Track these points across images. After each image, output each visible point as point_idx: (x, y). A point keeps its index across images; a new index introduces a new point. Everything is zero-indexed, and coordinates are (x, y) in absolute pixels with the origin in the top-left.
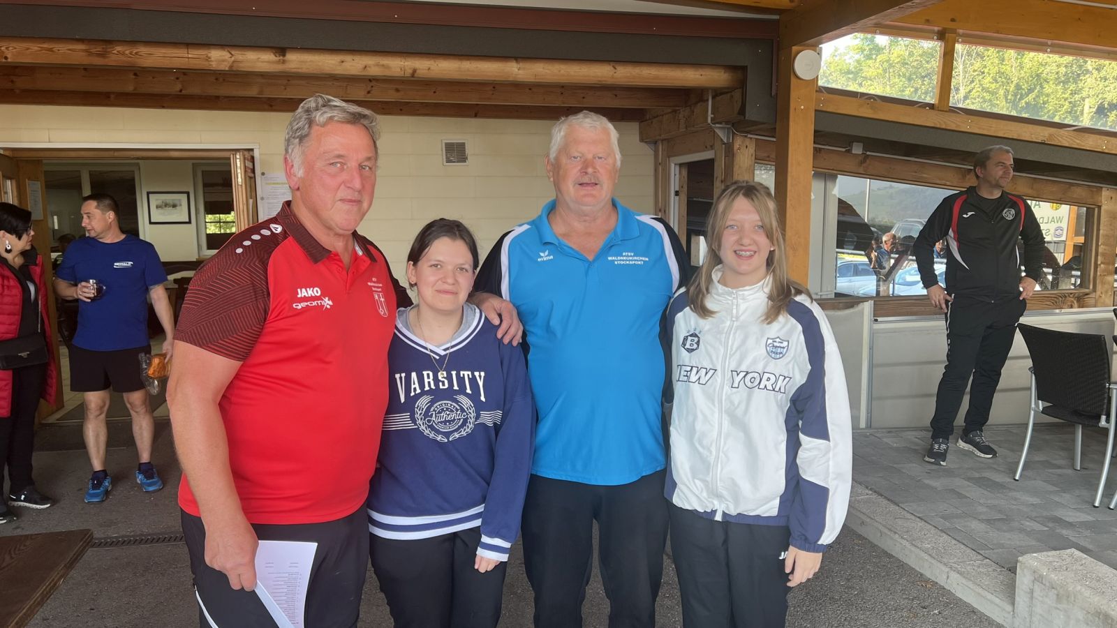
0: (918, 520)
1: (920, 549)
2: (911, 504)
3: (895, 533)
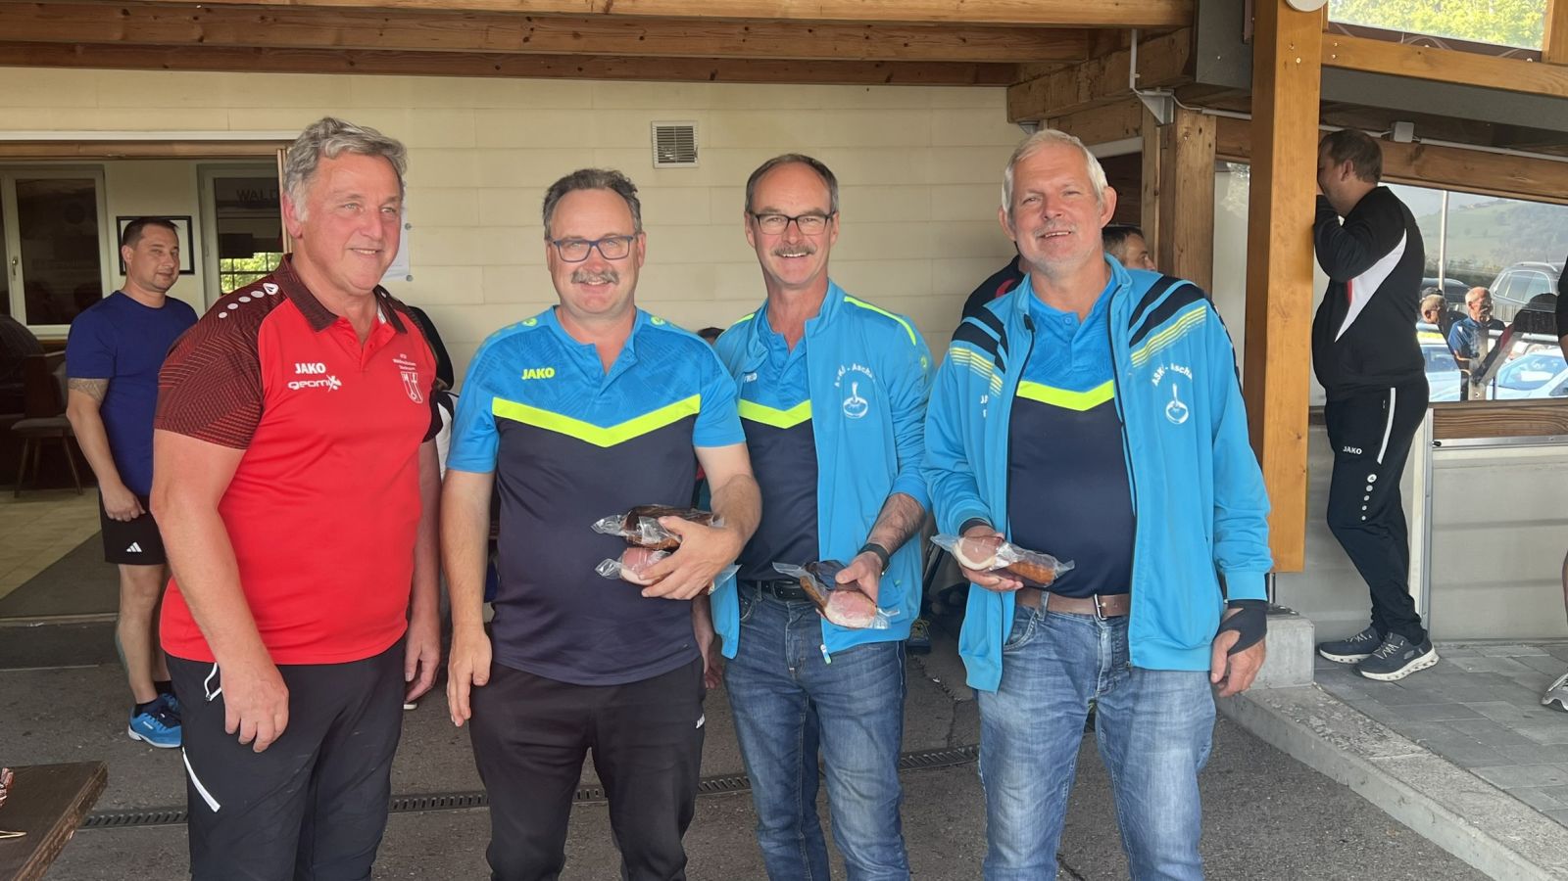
0: (1502, 794)
1: (1502, 842)
2: (1492, 769)
3: (1459, 816)
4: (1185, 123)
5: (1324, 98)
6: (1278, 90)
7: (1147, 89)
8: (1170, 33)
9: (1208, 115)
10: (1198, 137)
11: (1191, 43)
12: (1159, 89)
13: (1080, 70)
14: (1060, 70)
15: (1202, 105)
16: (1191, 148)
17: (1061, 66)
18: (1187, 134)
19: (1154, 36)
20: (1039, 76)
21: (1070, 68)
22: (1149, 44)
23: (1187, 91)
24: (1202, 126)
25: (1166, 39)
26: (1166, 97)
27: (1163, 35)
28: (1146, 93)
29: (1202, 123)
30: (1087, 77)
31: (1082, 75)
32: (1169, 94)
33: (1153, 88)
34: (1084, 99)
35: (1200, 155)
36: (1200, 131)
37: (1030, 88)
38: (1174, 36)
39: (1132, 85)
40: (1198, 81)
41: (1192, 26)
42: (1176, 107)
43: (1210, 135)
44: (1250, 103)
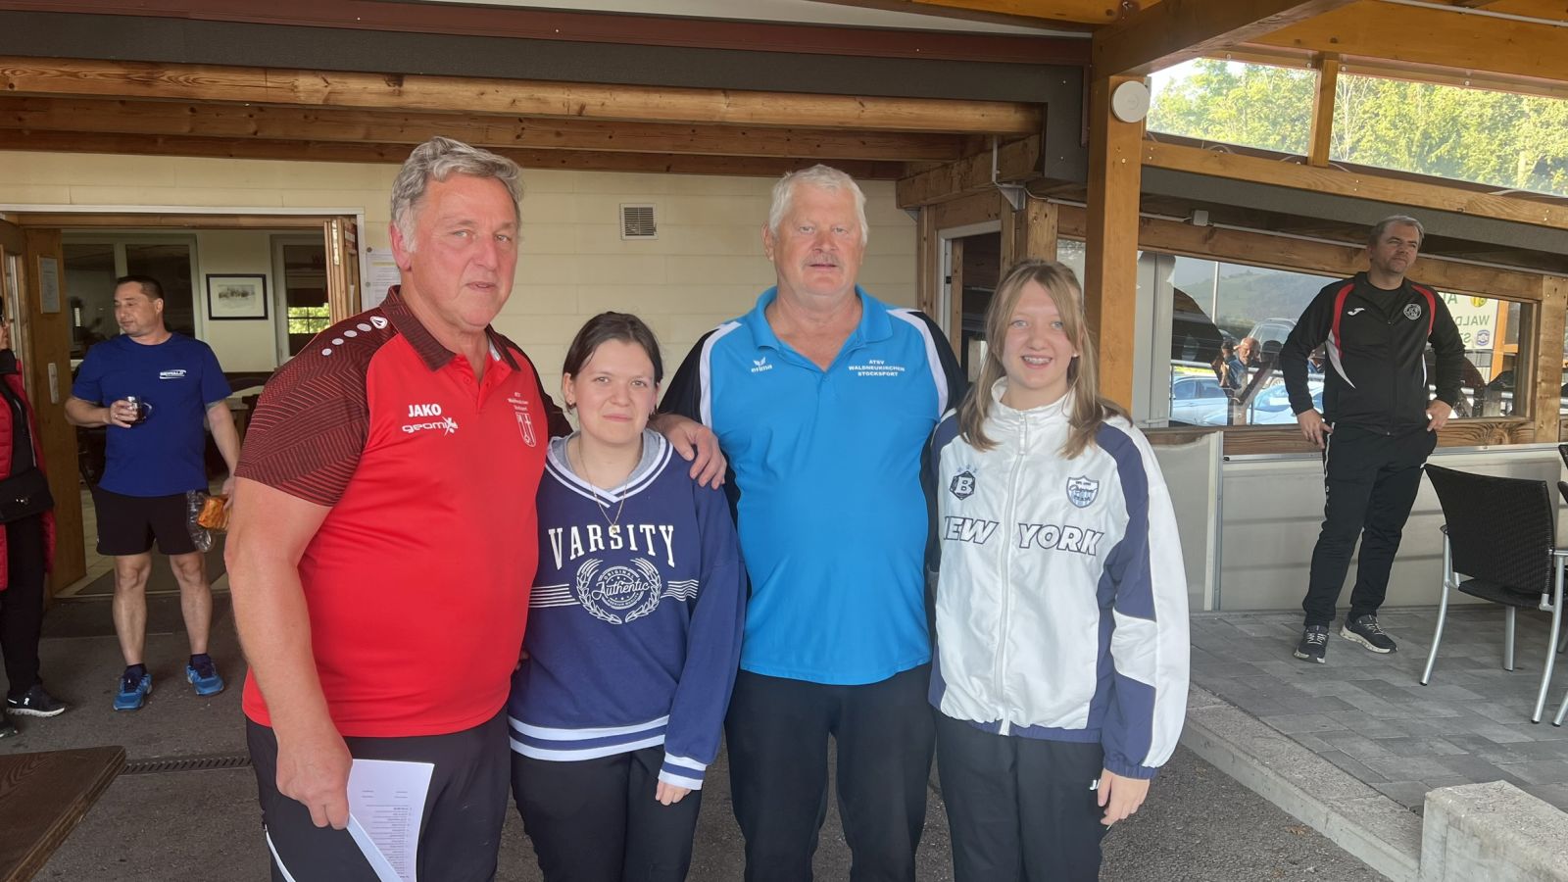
4: (1034, 209)
5: (1143, 191)
6: (1108, 184)
7: (1005, 182)
8: (1023, 139)
9: (1052, 204)
10: (1043, 221)
11: (1040, 147)
12: (1014, 183)
13: (952, 168)
14: (937, 168)
15: (1049, 195)
16: (1038, 228)
17: (939, 164)
18: (1035, 218)
19: (1011, 141)
20: (921, 173)
21: (946, 166)
22: (1007, 148)
23: (1037, 184)
24: (1047, 212)
25: (1021, 143)
26: (1020, 190)
27: (1019, 140)
28: (1005, 185)
29: (1047, 209)
30: (958, 174)
31: (955, 172)
32: (1021, 187)
33: (1009, 182)
34: (956, 191)
35: (1045, 235)
36: (1046, 216)
37: (914, 181)
38: (1026, 141)
39: (994, 179)
40: (1046, 175)
41: (1040, 134)
42: (1028, 197)
43: (1053, 218)
44: (1086, 194)
